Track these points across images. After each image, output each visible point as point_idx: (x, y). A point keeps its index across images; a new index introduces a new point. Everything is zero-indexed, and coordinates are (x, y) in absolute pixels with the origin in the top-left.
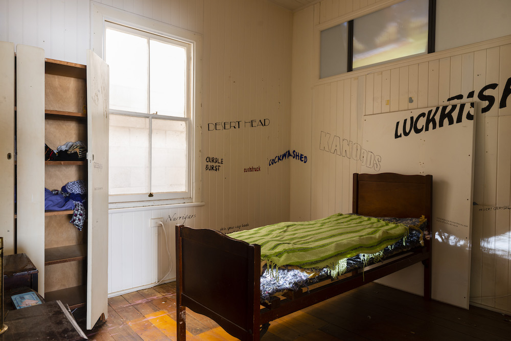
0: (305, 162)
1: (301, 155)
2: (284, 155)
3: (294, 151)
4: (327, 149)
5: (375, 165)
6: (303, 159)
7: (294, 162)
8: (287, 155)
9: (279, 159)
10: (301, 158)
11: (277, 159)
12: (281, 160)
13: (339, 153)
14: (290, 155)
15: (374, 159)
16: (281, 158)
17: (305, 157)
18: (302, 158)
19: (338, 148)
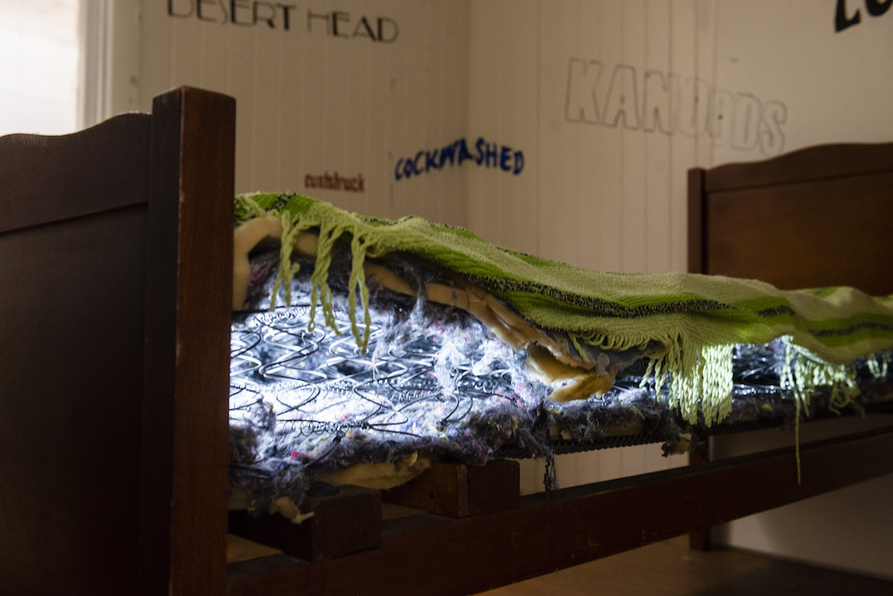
0: (517, 171)
1: (505, 150)
2: (447, 153)
3: (480, 142)
4: (590, 116)
5: (766, 138)
6: (511, 163)
7: (481, 177)
8: (456, 152)
9: (430, 163)
10: (505, 158)
11: (422, 163)
12: (435, 166)
13: (631, 121)
14: (465, 155)
15: (761, 117)
16: (437, 160)
17: (519, 155)
18: (507, 160)
19: (629, 107)
